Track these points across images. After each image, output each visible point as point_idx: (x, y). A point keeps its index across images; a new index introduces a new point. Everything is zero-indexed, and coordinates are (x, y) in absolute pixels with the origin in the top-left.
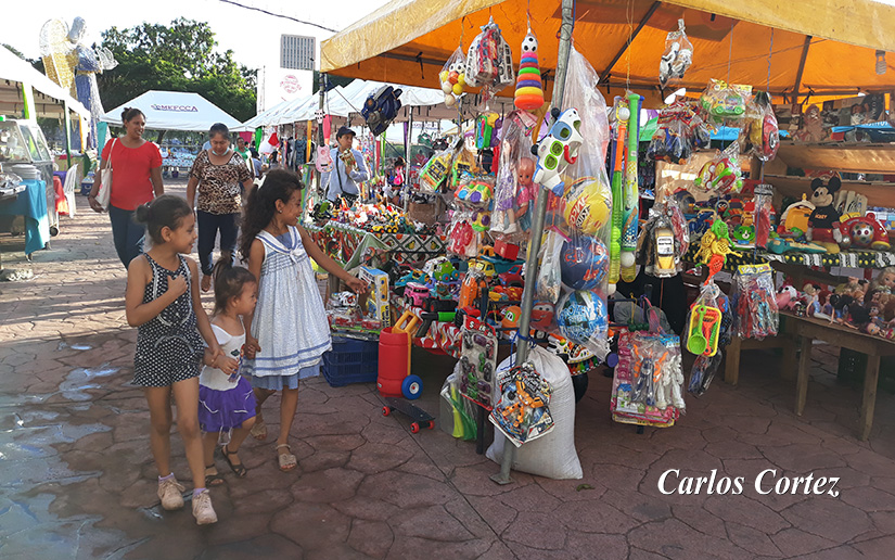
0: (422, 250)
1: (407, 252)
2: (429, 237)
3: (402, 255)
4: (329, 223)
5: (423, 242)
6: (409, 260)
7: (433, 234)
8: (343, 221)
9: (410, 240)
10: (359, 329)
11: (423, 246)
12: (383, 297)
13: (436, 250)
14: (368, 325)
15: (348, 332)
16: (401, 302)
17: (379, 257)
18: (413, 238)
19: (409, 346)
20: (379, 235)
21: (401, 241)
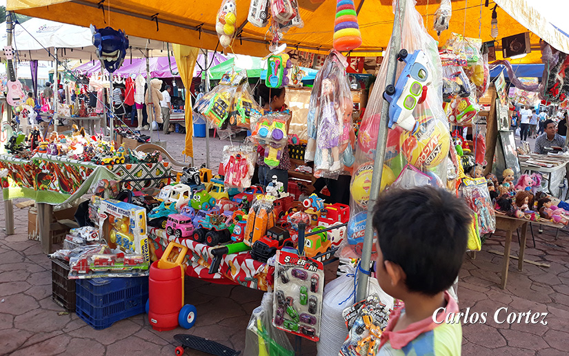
0: (148, 177)
1: (135, 180)
2: (154, 164)
3: (132, 183)
4: (36, 156)
5: (149, 169)
6: (137, 187)
7: (156, 161)
8: (56, 153)
9: (137, 170)
10: (121, 267)
11: (149, 173)
12: (142, 231)
13: (160, 176)
14: (131, 262)
15: (109, 271)
16: (161, 233)
17: (111, 189)
18: (140, 167)
19: (183, 277)
20: (110, 167)
21: (130, 171)
